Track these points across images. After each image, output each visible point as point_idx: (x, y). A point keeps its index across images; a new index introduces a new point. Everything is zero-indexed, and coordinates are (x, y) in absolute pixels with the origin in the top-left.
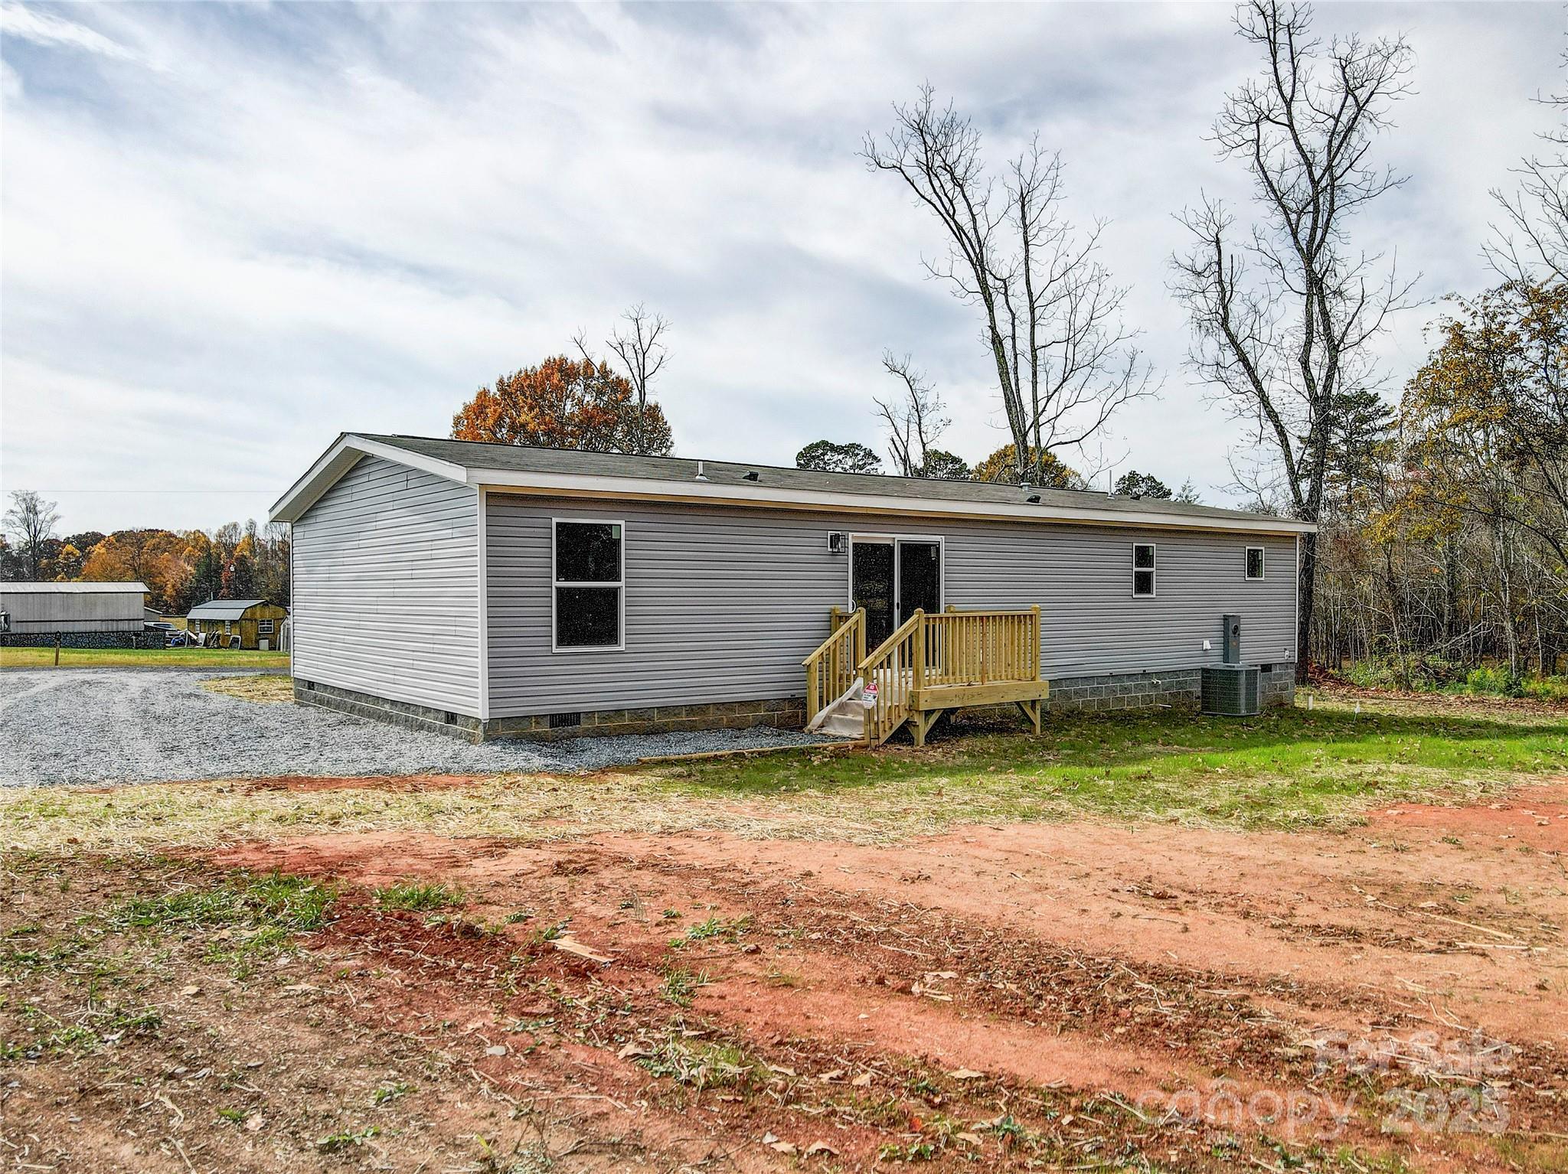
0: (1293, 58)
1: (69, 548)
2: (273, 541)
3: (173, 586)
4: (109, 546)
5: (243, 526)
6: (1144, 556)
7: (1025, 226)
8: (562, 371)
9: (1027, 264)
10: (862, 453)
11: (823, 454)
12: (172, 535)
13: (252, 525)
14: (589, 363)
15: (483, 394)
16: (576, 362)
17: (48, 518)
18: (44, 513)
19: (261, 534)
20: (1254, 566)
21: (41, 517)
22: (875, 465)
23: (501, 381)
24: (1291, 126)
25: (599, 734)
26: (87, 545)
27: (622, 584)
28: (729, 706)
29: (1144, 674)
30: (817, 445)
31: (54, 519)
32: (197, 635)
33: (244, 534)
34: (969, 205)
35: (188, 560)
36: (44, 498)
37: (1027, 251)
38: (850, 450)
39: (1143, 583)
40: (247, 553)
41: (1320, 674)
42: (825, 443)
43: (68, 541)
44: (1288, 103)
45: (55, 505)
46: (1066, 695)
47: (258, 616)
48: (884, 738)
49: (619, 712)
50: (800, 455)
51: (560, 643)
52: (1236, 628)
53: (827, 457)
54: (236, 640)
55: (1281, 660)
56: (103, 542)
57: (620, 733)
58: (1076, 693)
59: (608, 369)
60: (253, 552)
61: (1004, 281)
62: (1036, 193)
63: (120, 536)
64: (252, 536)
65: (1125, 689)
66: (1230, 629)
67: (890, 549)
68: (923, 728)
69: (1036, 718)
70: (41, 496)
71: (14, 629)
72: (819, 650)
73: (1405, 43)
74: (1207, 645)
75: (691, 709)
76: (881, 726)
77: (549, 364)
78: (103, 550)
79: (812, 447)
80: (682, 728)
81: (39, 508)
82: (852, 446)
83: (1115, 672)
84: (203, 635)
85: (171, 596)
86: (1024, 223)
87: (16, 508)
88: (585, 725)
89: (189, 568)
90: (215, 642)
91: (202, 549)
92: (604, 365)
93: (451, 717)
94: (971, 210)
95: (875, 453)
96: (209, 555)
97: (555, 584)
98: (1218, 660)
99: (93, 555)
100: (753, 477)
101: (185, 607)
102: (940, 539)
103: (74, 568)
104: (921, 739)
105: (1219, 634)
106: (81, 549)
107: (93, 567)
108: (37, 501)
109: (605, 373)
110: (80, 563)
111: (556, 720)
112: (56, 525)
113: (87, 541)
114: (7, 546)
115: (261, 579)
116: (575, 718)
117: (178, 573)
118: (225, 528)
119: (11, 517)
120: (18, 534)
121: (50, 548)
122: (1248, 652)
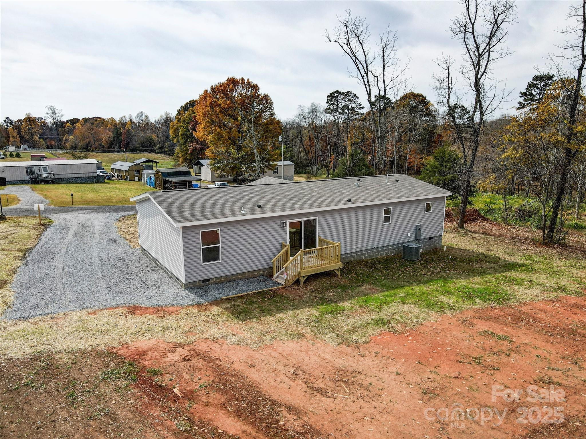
0: (476, 6)
1: (68, 124)
2: (139, 123)
3: (105, 140)
4: (82, 124)
5: (127, 117)
6: (387, 212)
7: (384, 59)
8: (233, 82)
9: (384, 73)
10: (352, 95)
11: (338, 96)
12: (104, 119)
13: (131, 116)
14: (243, 79)
15: (206, 92)
17: (60, 116)
18: (58, 114)
19: (134, 120)
20: (428, 208)
21: (57, 115)
22: (357, 100)
23: (212, 87)
24: (473, 33)
25: (215, 284)
27: (220, 245)
28: (252, 272)
29: (386, 246)
30: (335, 92)
32: (114, 174)
33: (128, 120)
34: (364, 51)
35: (109, 130)
37: (384, 68)
38: (347, 94)
39: (387, 219)
40: (130, 128)
41: (479, 216)
42: (338, 91)
43: (67, 122)
44: (473, 25)
46: (359, 255)
47: (134, 169)
48: (291, 284)
49: (221, 277)
50: (328, 96)
51: (203, 262)
52: (420, 228)
53: (338, 97)
54: (127, 177)
55: (437, 235)
56: (79, 122)
57: (221, 283)
58: (362, 254)
59: (250, 81)
60: (132, 126)
61: (377, 77)
62: (388, 47)
63: (86, 120)
64: (131, 120)
65: (379, 251)
66: (418, 229)
67: (301, 222)
68: (302, 281)
69: (339, 273)
70: (56, 107)
71: (57, 177)
72: (280, 254)
73: (514, 4)
74: (409, 235)
75: (241, 274)
76: (290, 281)
77: (229, 80)
78: (80, 125)
79: (332, 94)
80: (238, 279)
81: (56, 112)
82: (348, 92)
83: (376, 247)
84: (116, 174)
85: (105, 144)
86: (383, 58)
87: (49, 112)
88: (211, 281)
89: (110, 133)
90: (121, 177)
91: (114, 126)
92: (248, 80)
93: (177, 279)
94: (364, 53)
95: (357, 95)
96: (117, 129)
97: (202, 247)
98: (413, 239)
99: (77, 127)
100: (259, 206)
101: (110, 147)
102: (317, 218)
103: (71, 131)
104: (302, 283)
105: (414, 231)
106: (72, 125)
107: (77, 132)
108: (56, 110)
109: (249, 83)
110: (73, 130)
111: (203, 281)
112: (63, 117)
113: (74, 122)
114: (47, 123)
115: (135, 138)
116: (208, 280)
117: (106, 135)
118: (122, 118)
119: (47, 115)
120: (50, 120)
121: (61, 124)
122: (425, 234)
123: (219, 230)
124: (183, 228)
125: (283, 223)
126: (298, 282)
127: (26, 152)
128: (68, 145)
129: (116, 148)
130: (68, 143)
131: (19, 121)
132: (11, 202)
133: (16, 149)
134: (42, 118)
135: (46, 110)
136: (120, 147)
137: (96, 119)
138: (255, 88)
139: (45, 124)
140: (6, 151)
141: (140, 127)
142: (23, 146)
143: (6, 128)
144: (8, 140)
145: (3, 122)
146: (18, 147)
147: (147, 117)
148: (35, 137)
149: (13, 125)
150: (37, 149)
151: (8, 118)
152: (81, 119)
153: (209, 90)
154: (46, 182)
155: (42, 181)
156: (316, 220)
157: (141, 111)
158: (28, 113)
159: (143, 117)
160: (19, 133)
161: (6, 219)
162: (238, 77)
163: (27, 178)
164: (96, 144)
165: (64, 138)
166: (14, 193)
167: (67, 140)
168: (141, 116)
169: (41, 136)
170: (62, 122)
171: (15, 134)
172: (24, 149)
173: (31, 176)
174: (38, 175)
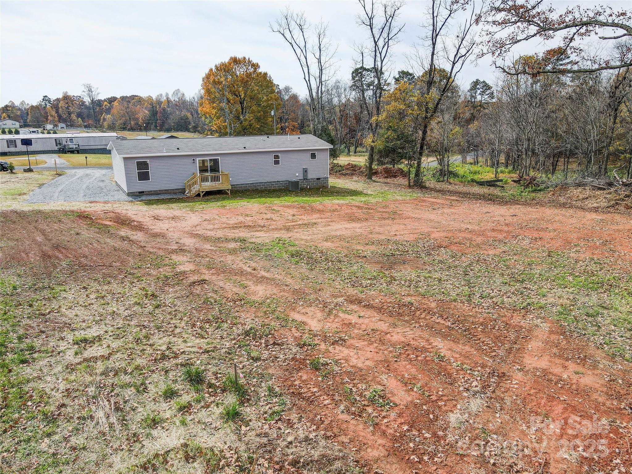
1: (106, 103)
2: (175, 101)
3: (142, 119)
4: (119, 103)
5: (164, 95)
6: (277, 157)
8: (235, 61)
12: (141, 98)
13: (167, 94)
14: (245, 58)
15: (211, 70)
16: (240, 58)
17: (96, 94)
19: (170, 96)
20: (313, 156)
21: (94, 93)
23: (216, 66)
25: (147, 195)
26: (112, 101)
27: (149, 170)
28: (172, 190)
29: (278, 181)
31: (98, 94)
33: (165, 98)
35: (146, 108)
36: (94, 86)
39: (277, 162)
40: (165, 107)
43: (105, 100)
45: (97, 88)
46: (255, 186)
48: (196, 196)
49: (151, 191)
51: (139, 180)
52: (307, 171)
55: (324, 177)
56: (117, 101)
57: (151, 194)
59: (250, 60)
60: (168, 107)
63: (123, 98)
64: (168, 98)
65: (273, 185)
66: (305, 171)
67: (207, 160)
68: (202, 194)
69: (229, 192)
70: (92, 85)
71: (81, 148)
74: (298, 175)
76: (195, 194)
77: (231, 58)
78: (117, 104)
80: (163, 193)
81: (92, 90)
83: (268, 181)
85: (141, 123)
87: (85, 90)
88: (145, 193)
89: (146, 112)
91: (150, 104)
92: (249, 59)
93: (124, 190)
96: (153, 107)
97: (137, 171)
98: (302, 178)
99: (114, 106)
100: (178, 149)
101: (146, 127)
102: (219, 158)
103: (108, 111)
104: (201, 196)
105: (302, 172)
106: (110, 103)
107: (114, 111)
108: (92, 88)
109: (249, 62)
110: (110, 109)
111: (139, 192)
112: (99, 95)
113: (112, 100)
114: (85, 102)
115: (171, 117)
116: (143, 192)
117: (143, 114)
118: (158, 96)
119: (83, 93)
120: (87, 98)
121: (99, 103)
122: (310, 176)
123: (148, 161)
124: (124, 158)
125: (194, 160)
126: (198, 195)
127: (63, 130)
128: (105, 124)
129: (152, 127)
130: (106, 123)
131: (58, 100)
132: (39, 164)
133: (53, 128)
134: (80, 97)
135: (83, 88)
136: (156, 126)
137: (133, 97)
138: (256, 66)
139: (83, 103)
140: (44, 129)
141: (176, 105)
142: (61, 125)
143: (45, 107)
144: (47, 119)
145: (42, 100)
146: (56, 126)
147: (183, 95)
148: (72, 115)
149: (51, 104)
150: (74, 128)
151: (46, 96)
152: (119, 97)
153: (214, 68)
154: (72, 152)
155: (68, 151)
156: (218, 159)
157: (177, 89)
158: (65, 91)
159: (180, 95)
160: (57, 112)
161: (33, 171)
162: (240, 56)
163: (56, 148)
164: (132, 123)
165: (102, 117)
166: (44, 159)
167: (104, 120)
168: (177, 94)
169: (79, 115)
170: (99, 101)
171: (54, 113)
172: (62, 128)
173: (59, 146)
174: (65, 146)
